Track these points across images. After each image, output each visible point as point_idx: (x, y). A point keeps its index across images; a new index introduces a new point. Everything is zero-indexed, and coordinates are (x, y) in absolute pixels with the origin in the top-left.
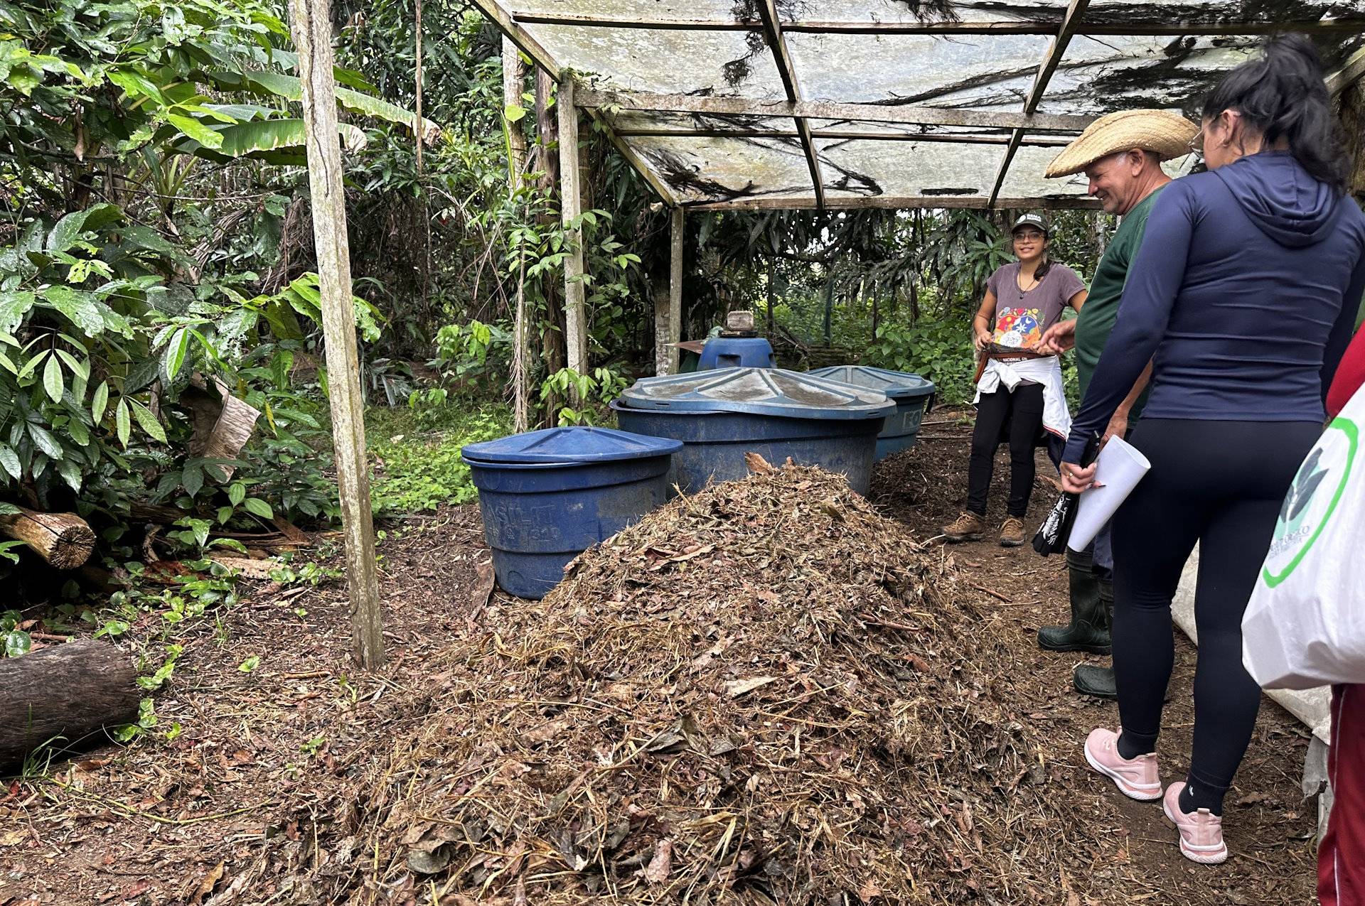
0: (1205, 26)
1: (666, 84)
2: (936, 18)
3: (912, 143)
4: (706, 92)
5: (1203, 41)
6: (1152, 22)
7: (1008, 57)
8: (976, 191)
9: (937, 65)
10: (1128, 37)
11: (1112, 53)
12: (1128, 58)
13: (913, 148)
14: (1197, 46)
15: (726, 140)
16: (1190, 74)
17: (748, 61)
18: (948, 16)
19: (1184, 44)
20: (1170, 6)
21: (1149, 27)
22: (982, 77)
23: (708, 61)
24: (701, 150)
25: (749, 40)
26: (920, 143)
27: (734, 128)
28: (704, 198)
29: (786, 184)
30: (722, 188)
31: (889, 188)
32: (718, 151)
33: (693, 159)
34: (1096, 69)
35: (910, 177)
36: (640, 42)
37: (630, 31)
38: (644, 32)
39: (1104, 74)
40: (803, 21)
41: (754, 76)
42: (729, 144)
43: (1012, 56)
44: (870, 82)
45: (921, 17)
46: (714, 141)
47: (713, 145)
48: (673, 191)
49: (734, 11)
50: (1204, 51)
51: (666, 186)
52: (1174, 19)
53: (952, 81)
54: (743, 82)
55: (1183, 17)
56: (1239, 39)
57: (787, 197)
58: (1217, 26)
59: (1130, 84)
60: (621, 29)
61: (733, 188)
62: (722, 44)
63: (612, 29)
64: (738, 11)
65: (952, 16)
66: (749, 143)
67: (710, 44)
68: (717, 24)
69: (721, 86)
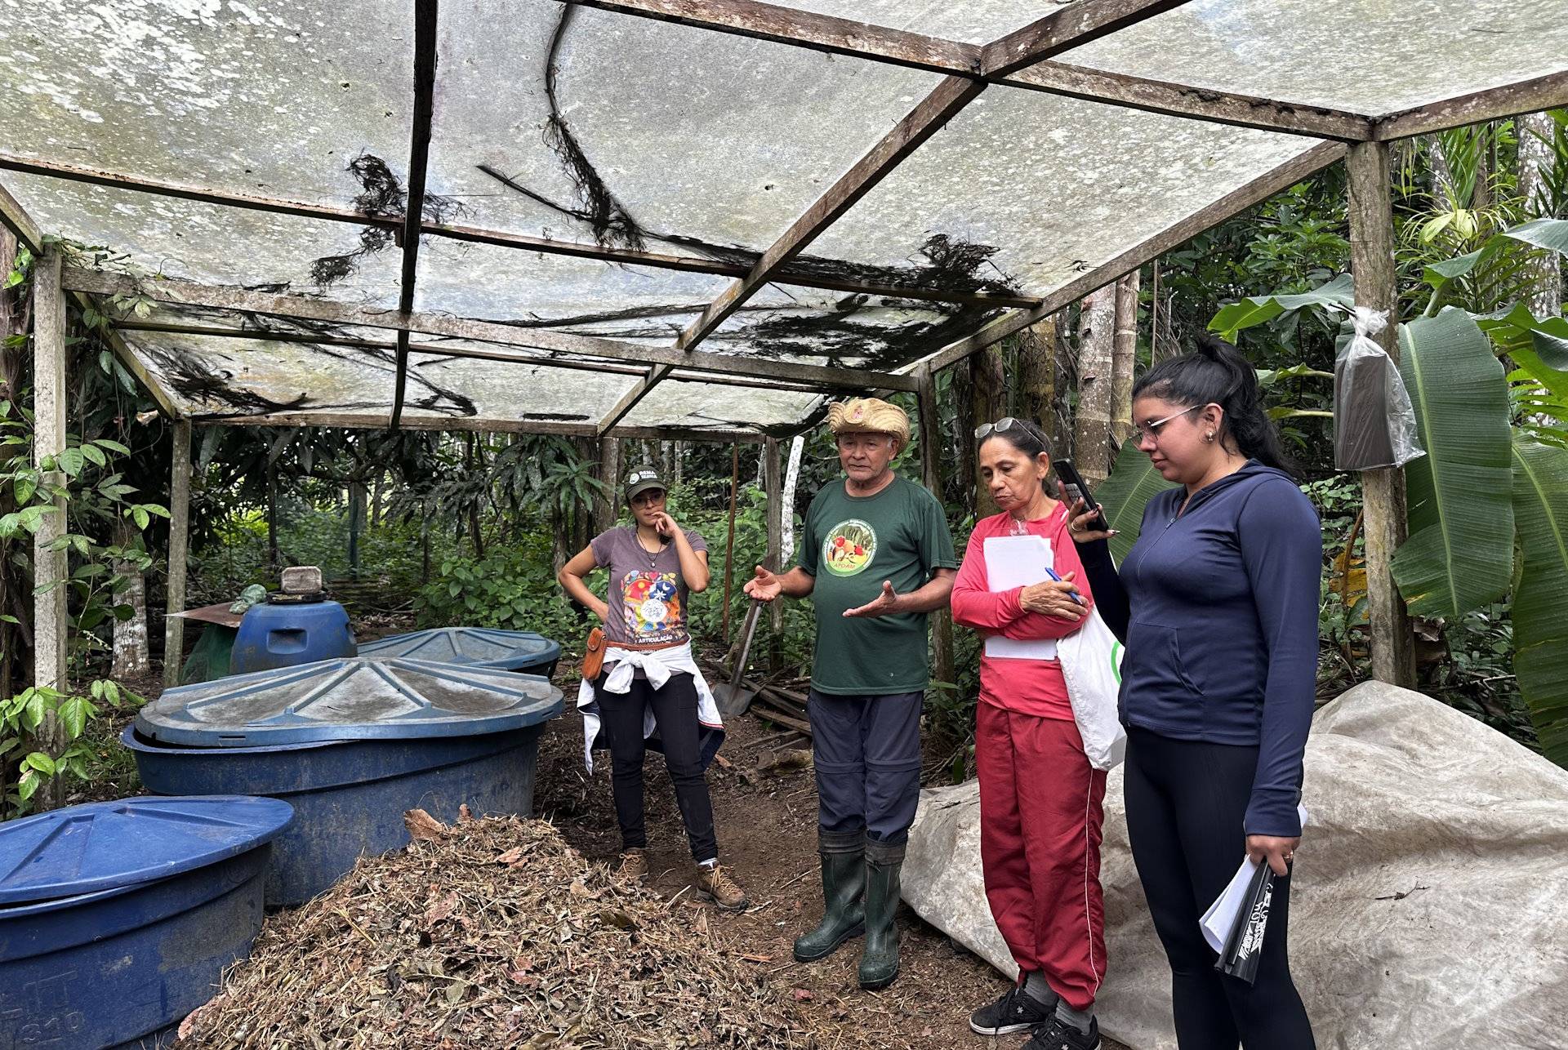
0: (882, 287)
1: (219, 273)
2: (618, 245)
3: (533, 367)
4: (277, 288)
5: (874, 300)
6: (837, 277)
7: (681, 293)
8: (587, 418)
9: (598, 293)
10: (809, 289)
11: (788, 301)
12: (802, 308)
13: (533, 372)
14: (868, 303)
15: (283, 344)
16: (849, 328)
17: (356, 260)
18: (634, 244)
19: (856, 301)
20: (859, 265)
21: (833, 282)
22: (643, 309)
23: (297, 252)
24: (240, 355)
25: (366, 235)
26: (543, 368)
27: (302, 331)
28: (229, 410)
29: (352, 398)
30: (260, 399)
31: (486, 410)
32: (268, 357)
33: (225, 364)
34: (765, 314)
35: (518, 400)
36: (197, 219)
37: (183, 203)
38: (208, 207)
39: (771, 319)
40: (452, 224)
41: (356, 277)
42: (285, 349)
43: (685, 292)
44: (510, 300)
45: (602, 242)
46: (264, 344)
47: (262, 348)
48: (183, 400)
49: (359, 200)
50: (871, 309)
51: (172, 393)
52: (857, 277)
53: (608, 310)
54: (337, 282)
55: (866, 276)
56: (905, 301)
57: (347, 413)
58: (893, 288)
59: (792, 331)
60: (169, 198)
61: (276, 400)
62: (324, 235)
63: (155, 196)
64: (363, 200)
65: (639, 245)
66: (315, 350)
67: (307, 234)
68: (329, 211)
69: (303, 283)
